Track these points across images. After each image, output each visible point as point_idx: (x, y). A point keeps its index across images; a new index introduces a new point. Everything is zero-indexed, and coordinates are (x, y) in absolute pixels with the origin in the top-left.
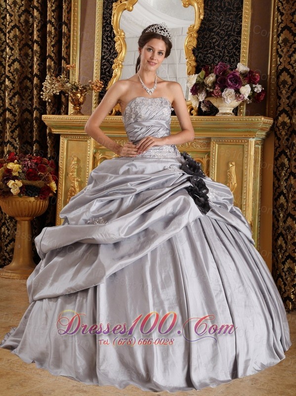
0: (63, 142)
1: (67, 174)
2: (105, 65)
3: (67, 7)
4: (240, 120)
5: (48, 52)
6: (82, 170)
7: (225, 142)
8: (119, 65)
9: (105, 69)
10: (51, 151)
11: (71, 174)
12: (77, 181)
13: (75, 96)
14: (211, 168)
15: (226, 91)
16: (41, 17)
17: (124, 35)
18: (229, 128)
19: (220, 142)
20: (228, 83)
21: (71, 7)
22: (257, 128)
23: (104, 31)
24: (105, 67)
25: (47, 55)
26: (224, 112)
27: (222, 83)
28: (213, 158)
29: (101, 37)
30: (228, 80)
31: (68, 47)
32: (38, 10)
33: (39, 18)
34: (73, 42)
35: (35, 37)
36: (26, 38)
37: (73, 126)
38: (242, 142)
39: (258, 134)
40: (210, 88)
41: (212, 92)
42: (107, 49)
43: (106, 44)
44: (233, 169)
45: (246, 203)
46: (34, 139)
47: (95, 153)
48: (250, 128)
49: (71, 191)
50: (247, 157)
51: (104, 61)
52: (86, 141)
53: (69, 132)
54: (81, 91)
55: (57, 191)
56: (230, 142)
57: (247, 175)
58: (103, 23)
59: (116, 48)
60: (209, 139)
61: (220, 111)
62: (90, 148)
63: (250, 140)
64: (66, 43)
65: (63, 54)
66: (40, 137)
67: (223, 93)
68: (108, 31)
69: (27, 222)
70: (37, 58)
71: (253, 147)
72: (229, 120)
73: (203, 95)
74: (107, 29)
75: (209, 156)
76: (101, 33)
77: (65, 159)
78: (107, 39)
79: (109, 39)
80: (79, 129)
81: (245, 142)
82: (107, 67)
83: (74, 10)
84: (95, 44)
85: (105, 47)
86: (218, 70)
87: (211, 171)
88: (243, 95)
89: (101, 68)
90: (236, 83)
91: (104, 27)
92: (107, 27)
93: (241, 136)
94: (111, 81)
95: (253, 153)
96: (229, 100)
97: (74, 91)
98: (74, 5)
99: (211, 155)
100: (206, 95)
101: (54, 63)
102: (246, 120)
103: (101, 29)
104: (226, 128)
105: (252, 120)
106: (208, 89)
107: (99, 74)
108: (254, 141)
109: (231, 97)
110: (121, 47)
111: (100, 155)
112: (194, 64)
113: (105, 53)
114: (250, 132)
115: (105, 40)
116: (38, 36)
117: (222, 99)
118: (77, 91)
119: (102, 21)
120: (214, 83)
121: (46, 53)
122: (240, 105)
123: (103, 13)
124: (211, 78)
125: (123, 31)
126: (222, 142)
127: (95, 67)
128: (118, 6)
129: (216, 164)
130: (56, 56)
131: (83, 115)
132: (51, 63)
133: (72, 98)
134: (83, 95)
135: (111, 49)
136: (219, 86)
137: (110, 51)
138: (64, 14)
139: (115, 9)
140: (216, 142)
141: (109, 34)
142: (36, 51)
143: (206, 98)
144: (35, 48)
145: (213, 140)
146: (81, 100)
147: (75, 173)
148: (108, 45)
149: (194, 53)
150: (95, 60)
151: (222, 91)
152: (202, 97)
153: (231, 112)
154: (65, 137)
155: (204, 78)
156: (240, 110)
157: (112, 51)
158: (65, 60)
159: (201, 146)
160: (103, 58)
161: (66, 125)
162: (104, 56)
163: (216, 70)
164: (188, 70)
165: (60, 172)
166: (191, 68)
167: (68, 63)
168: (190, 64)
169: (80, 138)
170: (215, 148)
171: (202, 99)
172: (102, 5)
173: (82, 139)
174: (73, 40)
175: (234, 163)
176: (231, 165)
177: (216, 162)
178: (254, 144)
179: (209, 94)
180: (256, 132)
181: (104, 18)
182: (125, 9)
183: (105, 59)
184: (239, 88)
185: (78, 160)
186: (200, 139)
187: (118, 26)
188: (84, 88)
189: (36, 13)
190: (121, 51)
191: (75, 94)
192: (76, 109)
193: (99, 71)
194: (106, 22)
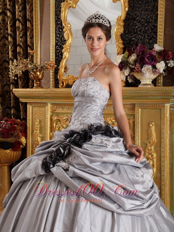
0: (29, 108)
1: (33, 132)
2: (58, 49)
3: (30, 8)
4: (157, 90)
5: (17, 42)
6: (43, 129)
7: (146, 107)
8: (67, 50)
9: (58, 53)
10: (23, 114)
11: (35, 131)
12: (40, 136)
13: (35, 74)
14: (136, 127)
15: (145, 67)
16: (12, 16)
17: (70, 27)
18: (148, 96)
19: (142, 107)
20: (146, 61)
21: (33, 8)
22: (170, 96)
23: (57, 24)
24: (58, 51)
25: (17, 44)
26: (145, 83)
27: (141, 61)
28: (137, 119)
29: (55, 29)
30: (146, 59)
31: (32, 38)
32: (10, 11)
33: (11, 17)
34: (35, 34)
35: (9, 32)
36: (4, 32)
37: (34, 96)
38: (159, 107)
39: (171, 101)
40: (132, 65)
41: (134, 69)
42: (59, 37)
43: (58, 34)
44: (153, 129)
45: (164, 155)
46: (12, 105)
47: (52, 116)
48: (165, 96)
49: (36, 144)
50: (164, 119)
51: (57, 47)
52: (45, 107)
53: (32, 101)
54: (40, 70)
55: (26, 144)
56: (150, 107)
57: (164, 133)
58: (56, 18)
59: (65, 37)
60: (134, 105)
61: (142, 83)
62: (47, 112)
63: (165, 105)
64: (30, 35)
65: (29, 43)
66: (15, 103)
67: (143, 69)
68: (59, 24)
69: (6, 167)
70: (11, 47)
71: (169, 110)
72: (148, 90)
73: (127, 71)
74: (59, 23)
75: (134, 118)
76: (55, 26)
77: (31, 121)
78: (59, 30)
79: (61, 30)
80: (39, 99)
81: (162, 107)
82: (60, 51)
83: (35, 10)
84: (51, 35)
85: (58, 36)
86: (138, 51)
87: (136, 130)
88: (159, 70)
89: (55, 52)
90: (152, 60)
91: (56, 21)
92: (59, 21)
93: (158, 103)
94: (62, 61)
95: (169, 115)
96: (147, 74)
97: (35, 70)
98: (35, 6)
99: (136, 118)
100: (130, 71)
101: (22, 50)
102: (162, 90)
103: (55, 23)
104: (146, 96)
105: (166, 90)
106: (131, 66)
107: (54, 57)
108: (169, 106)
109: (149, 71)
110: (68, 36)
111: (55, 117)
112: (122, 46)
113: (57, 40)
114: (165, 99)
115: (57, 30)
116: (11, 31)
117: (142, 73)
118: (37, 70)
119: (54, 17)
120: (135, 61)
121: (17, 43)
122: (158, 76)
123: (56, 11)
124: (133, 57)
125: (69, 24)
126: (143, 107)
127: (51, 52)
128: (65, 5)
129: (140, 124)
130: (23, 45)
131: (42, 88)
132: (20, 49)
133: (33, 76)
134: (41, 73)
135: (62, 37)
136: (139, 64)
137: (61, 39)
138: (28, 13)
139: (63, 7)
140: (139, 107)
141: (60, 26)
142: (10, 42)
143: (130, 73)
144: (9, 40)
145: (136, 106)
146: (40, 77)
147: (38, 131)
148: (60, 35)
149: (122, 38)
150: (51, 46)
151: (142, 67)
152: (127, 72)
153: (151, 83)
154: (30, 105)
155: (128, 58)
156: (158, 80)
157: (63, 39)
158: (30, 47)
159: (128, 110)
160: (56, 44)
161: (29, 96)
162: (58, 43)
163: (137, 51)
164: (117, 51)
165: (28, 130)
166: (119, 49)
167: (32, 49)
168: (119, 46)
169: (40, 105)
170: (139, 111)
171: (127, 73)
172: (54, 5)
173: (42, 105)
174: (36, 32)
175: (153, 123)
176: (151, 125)
177: (140, 122)
178: (169, 108)
179: (132, 70)
180: (170, 99)
181: (56, 15)
182: (70, 7)
183: (58, 45)
184: (155, 64)
185: (40, 122)
186: (127, 105)
187: (66, 20)
188: (42, 67)
189: (9, 14)
190: (68, 39)
191: (35, 73)
192: (37, 84)
193: (54, 54)
194: (58, 18)
